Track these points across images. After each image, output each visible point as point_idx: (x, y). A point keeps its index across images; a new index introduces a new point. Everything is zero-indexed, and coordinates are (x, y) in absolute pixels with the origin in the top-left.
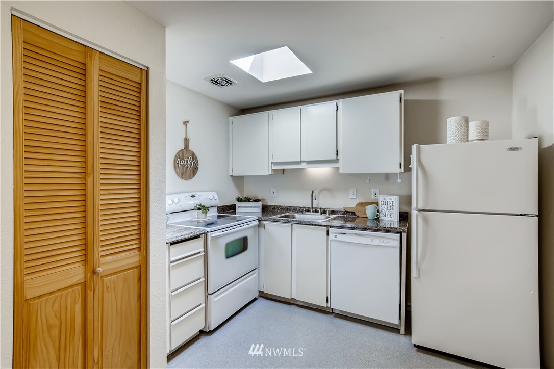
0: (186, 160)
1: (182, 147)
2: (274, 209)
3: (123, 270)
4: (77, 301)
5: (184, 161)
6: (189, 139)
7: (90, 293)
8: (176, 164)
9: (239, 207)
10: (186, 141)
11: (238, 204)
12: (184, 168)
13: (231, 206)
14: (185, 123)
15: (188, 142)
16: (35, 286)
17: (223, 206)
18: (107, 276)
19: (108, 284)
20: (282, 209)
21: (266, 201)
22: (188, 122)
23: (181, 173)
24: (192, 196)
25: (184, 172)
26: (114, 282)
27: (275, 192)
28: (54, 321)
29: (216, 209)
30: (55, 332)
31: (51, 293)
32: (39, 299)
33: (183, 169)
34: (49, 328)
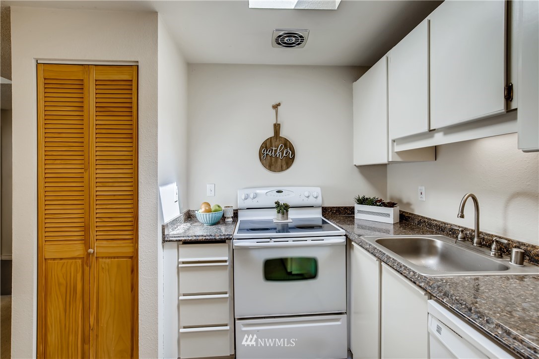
0: (274, 149)
1: (271, 134)
2: (419, 223)
3: (117, 257)
4: (78, 270)
5: (272, 150)
6: (280, 124)
7: (87, 269)
8: (262, 154)
9: (359, 212)
10: (277, 127)
11: (358, 207)
12: (273, 158)
13: (346, 208)
14: (276, 107)
15: (278, 127)
16: (51, 251)
17: (339, 208)
18: (103, 258)
19: (103, 266)
20: (430, 225)
21: (412, 207)
22: (279, 105)
23: (268, 164)
24: (279, 192)
25: (273, 163)
26: (108, 264)
27: (423, 193)
28: (62, 281)
29: (320, 210)
30: (63, 289)
31: (61, 259)
32: (54, 260)
33: (271, 160)
34: (60, 284)
